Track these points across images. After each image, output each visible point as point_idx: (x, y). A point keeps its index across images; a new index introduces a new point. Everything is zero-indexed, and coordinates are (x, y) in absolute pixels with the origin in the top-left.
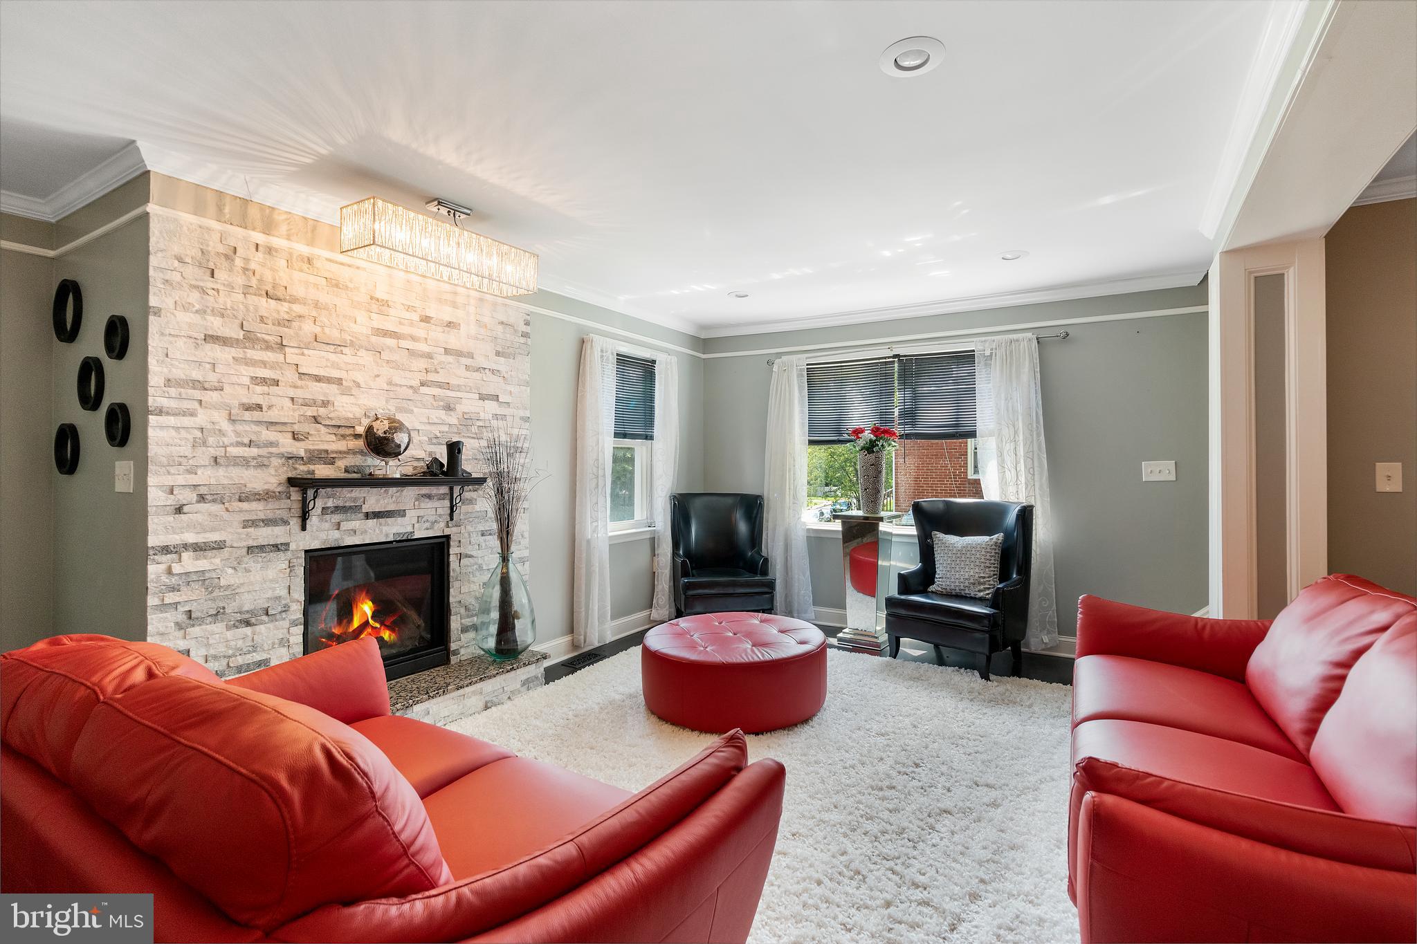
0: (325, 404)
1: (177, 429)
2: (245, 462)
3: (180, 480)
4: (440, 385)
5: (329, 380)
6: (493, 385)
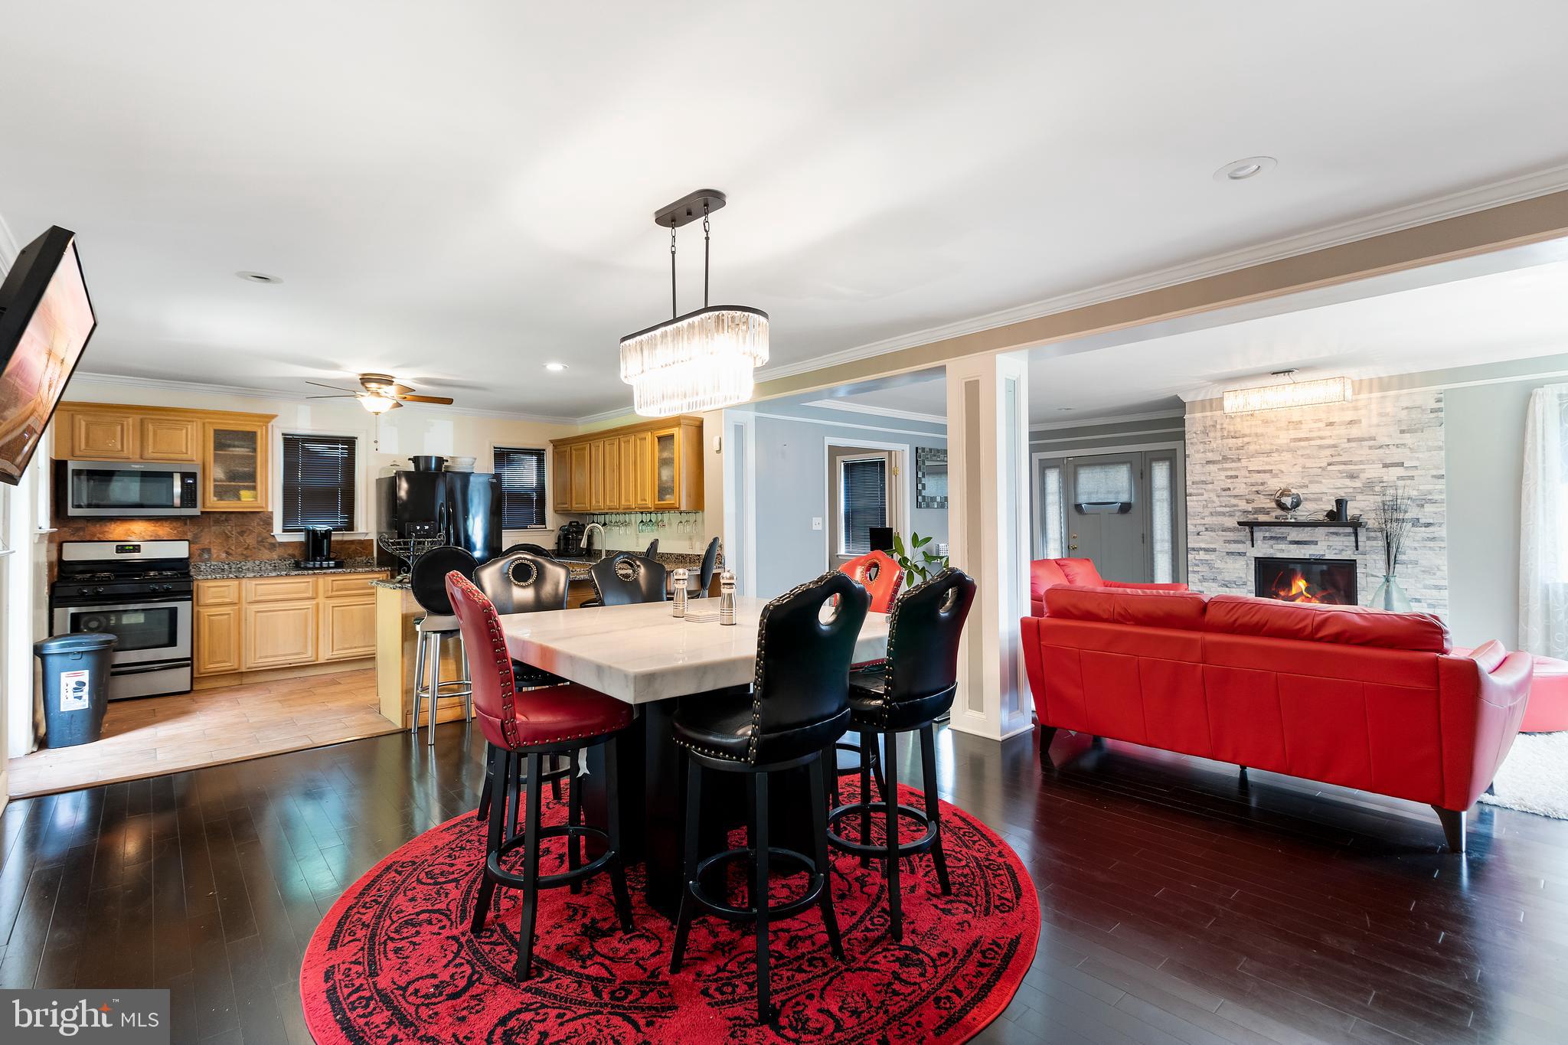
0: (1263, 484)
1: (1197, 501)
2: (1223, 514)
3: (1198, 522)
4: (1345, 463)
5: (1265, 472)
6: (1396, 455)
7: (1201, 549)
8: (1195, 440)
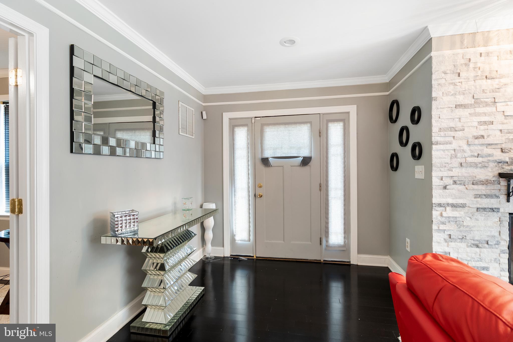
1: (444, 150)
2: (476, 165)
3: (445, 174)
7: (448, 204)
8: (443, 81)
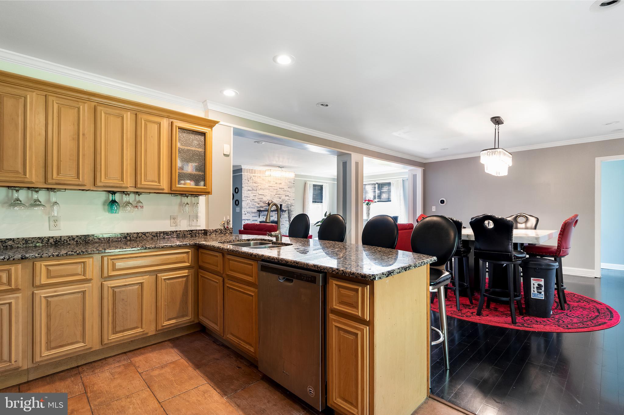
0: (262, 199)
1: (245, 203)
4: (279, 194)
5: (262, 195)
6: (288, 194)
8: (245, 182)
